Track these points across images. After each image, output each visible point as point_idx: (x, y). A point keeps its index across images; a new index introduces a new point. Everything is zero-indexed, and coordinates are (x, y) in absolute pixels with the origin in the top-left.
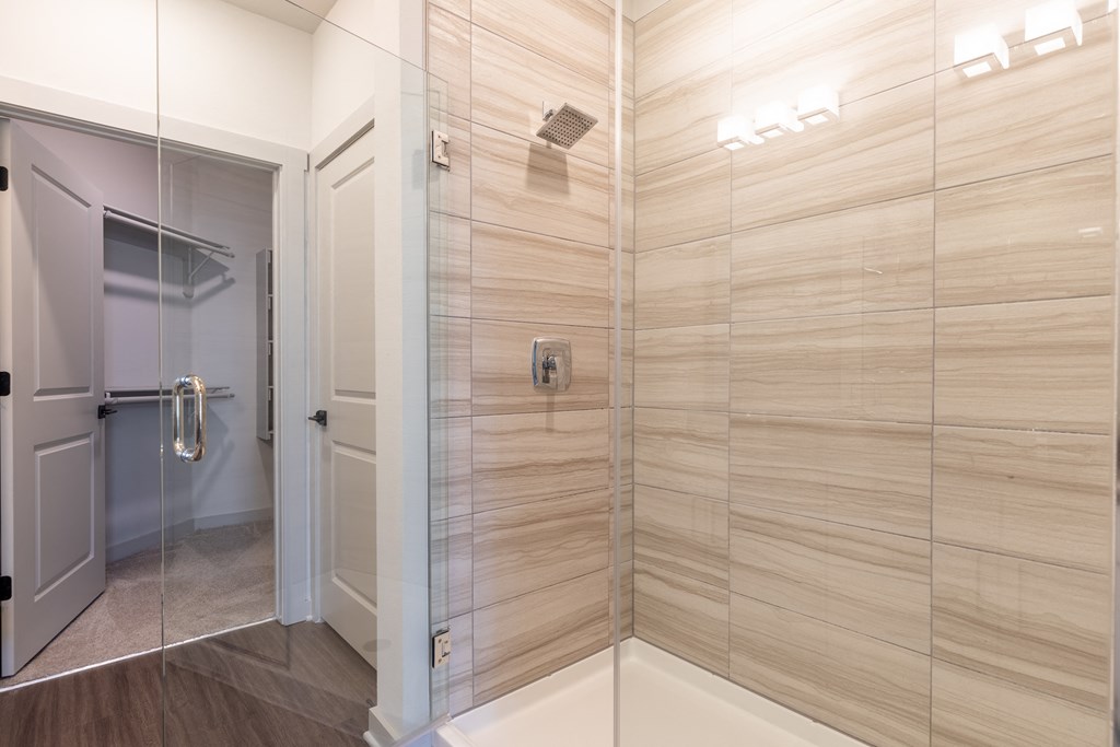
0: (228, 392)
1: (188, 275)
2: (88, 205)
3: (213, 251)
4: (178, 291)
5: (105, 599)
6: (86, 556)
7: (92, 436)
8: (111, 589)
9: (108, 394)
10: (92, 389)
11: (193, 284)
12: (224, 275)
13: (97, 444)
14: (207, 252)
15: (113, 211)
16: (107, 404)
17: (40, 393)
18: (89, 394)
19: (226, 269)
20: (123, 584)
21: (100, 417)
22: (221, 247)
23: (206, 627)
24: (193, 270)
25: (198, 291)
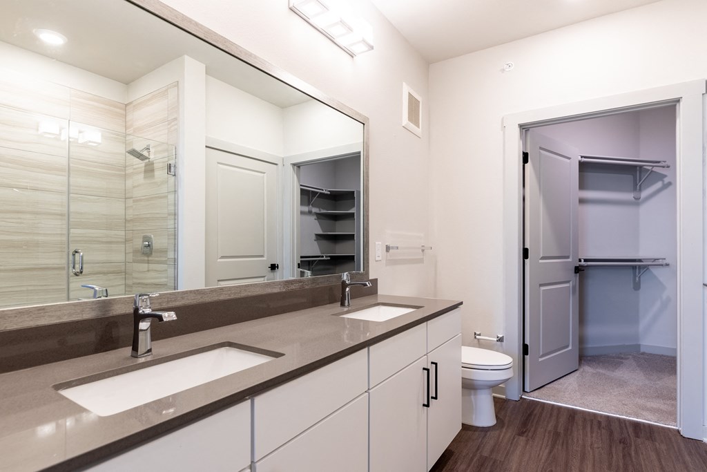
0: (665, 262)
1: (637, 185)
2: (569, 158)
3: (653, 166)
4: (629, 196)
5: (576, 374)
6: (567, 346)
7: (571, 282)
8: (581, 370)
9: (583, 260)
10: (571, 257)
11: (640, 190)
12: (663, 181)
13: (574, 288)
14: (650, 168)
15: (585, 157)
16: (580, 266)
17: (543, 258)
18: (570, 260)
19: (665, 176)
20: (588, 369)
21: (576, 272)
22: (659, 162)
23: (626, 412)
24: (640, 181)
25: (644, 194)
